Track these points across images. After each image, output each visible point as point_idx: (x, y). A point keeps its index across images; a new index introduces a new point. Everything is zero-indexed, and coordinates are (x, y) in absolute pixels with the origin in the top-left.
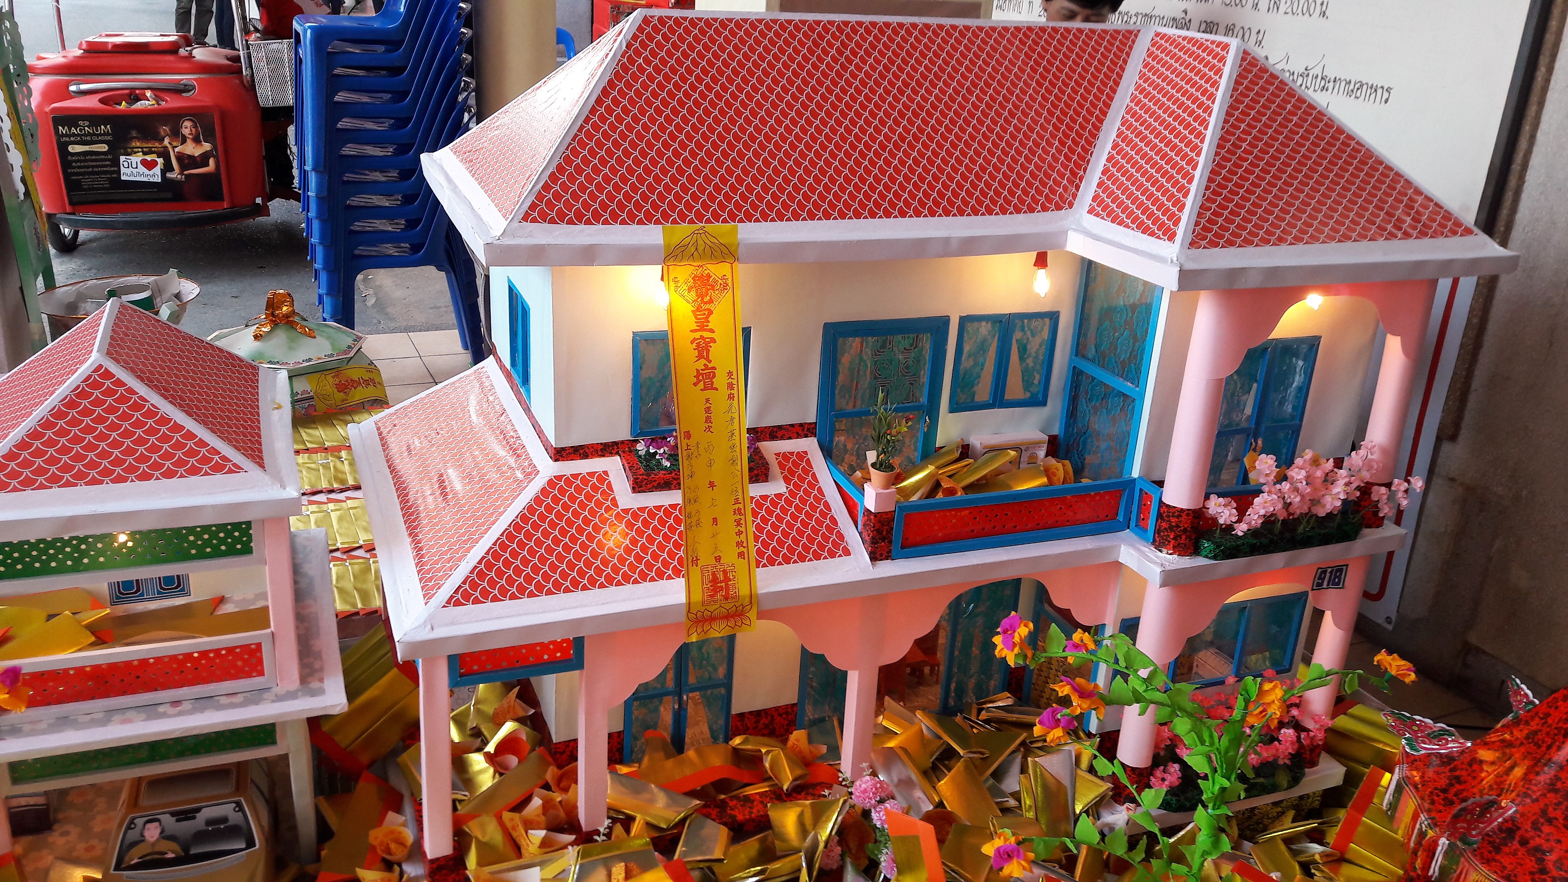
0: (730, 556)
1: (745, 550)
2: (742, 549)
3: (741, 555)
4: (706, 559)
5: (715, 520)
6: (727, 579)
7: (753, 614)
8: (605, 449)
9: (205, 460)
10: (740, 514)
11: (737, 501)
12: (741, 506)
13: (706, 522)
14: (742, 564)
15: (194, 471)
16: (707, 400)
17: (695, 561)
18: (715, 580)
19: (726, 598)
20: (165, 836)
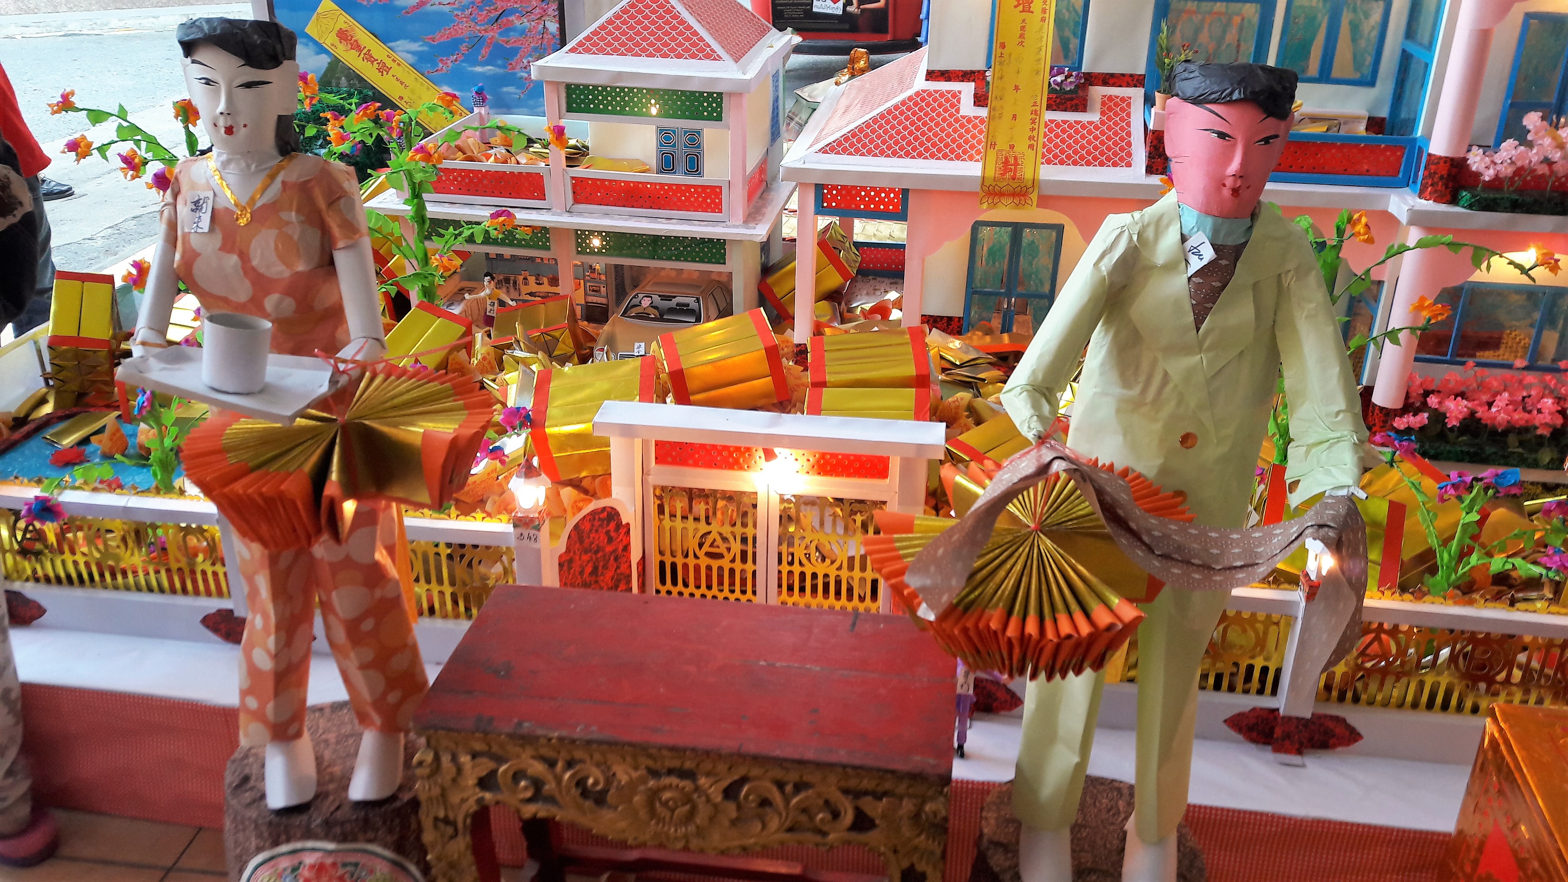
0: (1022, 147)
1: (1035, 143)
2: (1032, 142)
3: (1031, 147)
4: (1002, 144)
5: (1014, 117)
6: (1016, 164)
7: (1034, 196)
8: (965, 76)
9: (701, 50)
10: (1036, 114)
11: (1035, 104)
12: (1038, 108)
13: (1008, 116)
14: (1031, 153)
15: (693, 56)
16: (1024, 21)
17: (993, 145)
18: (1006, 162)
19: (1014, 179)
20: (652, 306)
